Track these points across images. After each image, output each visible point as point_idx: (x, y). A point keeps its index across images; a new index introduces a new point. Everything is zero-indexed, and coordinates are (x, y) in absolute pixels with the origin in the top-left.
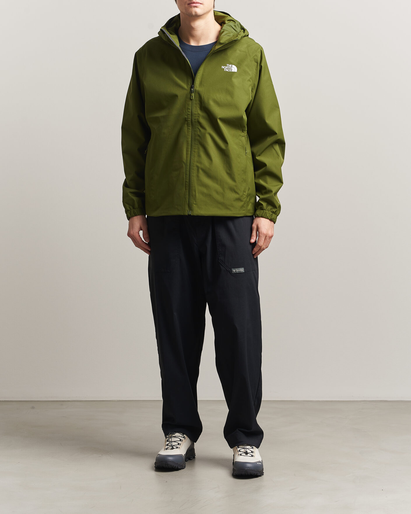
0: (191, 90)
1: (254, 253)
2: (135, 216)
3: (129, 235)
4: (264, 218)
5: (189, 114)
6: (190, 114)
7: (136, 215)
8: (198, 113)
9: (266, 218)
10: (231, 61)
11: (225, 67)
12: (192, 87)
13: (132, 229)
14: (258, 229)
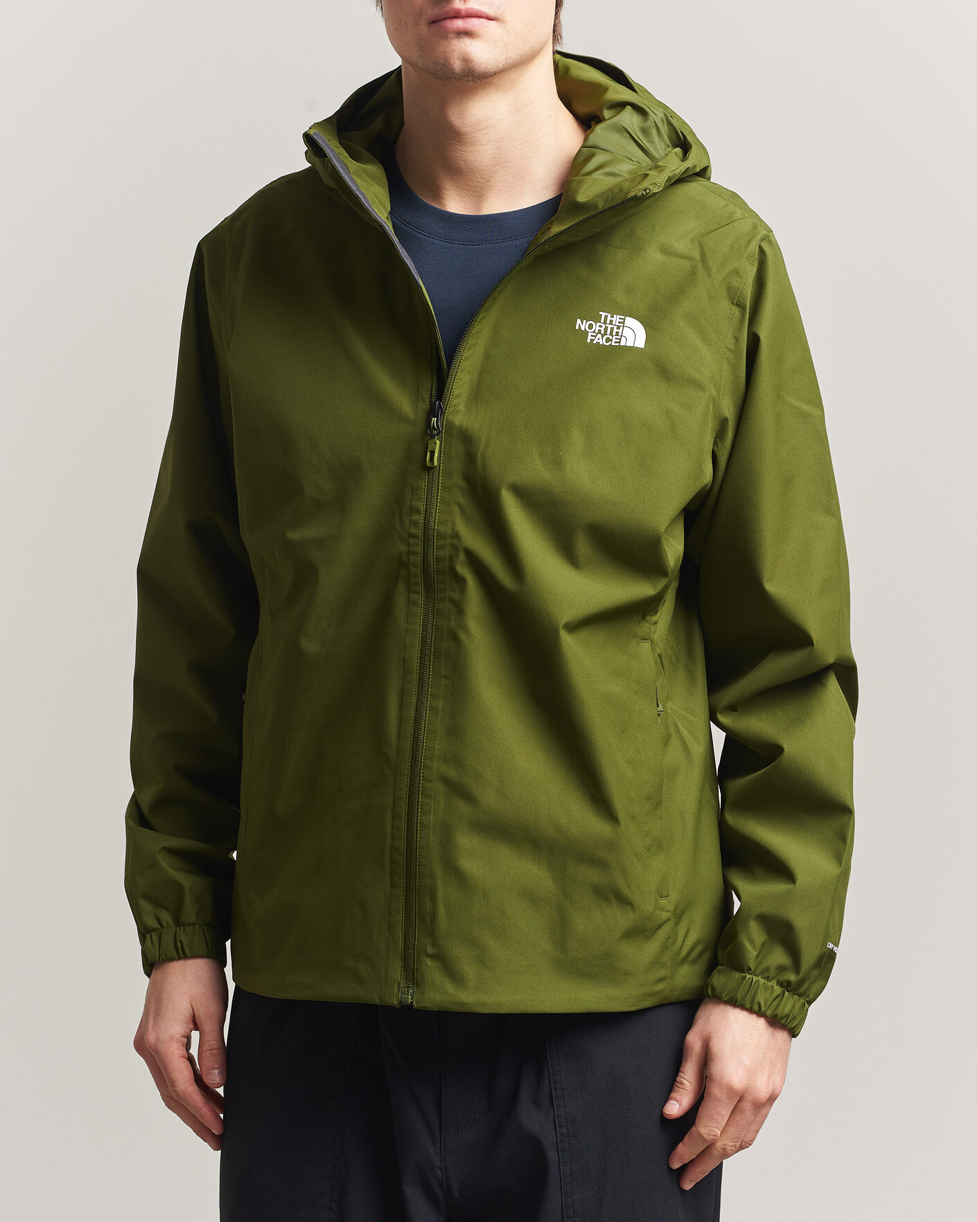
0: (429, 421)
1: (676, 1165)
2: (179, 959)
3: (141, 1045)
4: (742, 1007)
5: (415, 536)
6: (419, 532)
7: (182, 955)
8: (453, 529)
9: (751, 1011)
10: (620, 297)
11: (591, 327)
12: (433, 411)
13: (154, 1020)
14: (706, 1060)
